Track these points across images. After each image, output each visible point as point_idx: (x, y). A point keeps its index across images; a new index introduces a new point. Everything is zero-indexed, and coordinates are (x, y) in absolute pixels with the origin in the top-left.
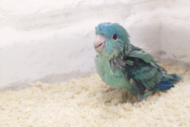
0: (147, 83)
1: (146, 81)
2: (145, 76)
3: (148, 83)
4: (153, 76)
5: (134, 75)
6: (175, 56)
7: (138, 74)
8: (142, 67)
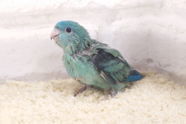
0: (115, 75)
1: (114, 73)
2: (113, 68)
3: (117, 76)
4: (121, 68)
5: (104, 67)
6: (160, 65)
7: (107, 66)
8: (110, 60)
